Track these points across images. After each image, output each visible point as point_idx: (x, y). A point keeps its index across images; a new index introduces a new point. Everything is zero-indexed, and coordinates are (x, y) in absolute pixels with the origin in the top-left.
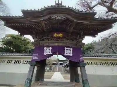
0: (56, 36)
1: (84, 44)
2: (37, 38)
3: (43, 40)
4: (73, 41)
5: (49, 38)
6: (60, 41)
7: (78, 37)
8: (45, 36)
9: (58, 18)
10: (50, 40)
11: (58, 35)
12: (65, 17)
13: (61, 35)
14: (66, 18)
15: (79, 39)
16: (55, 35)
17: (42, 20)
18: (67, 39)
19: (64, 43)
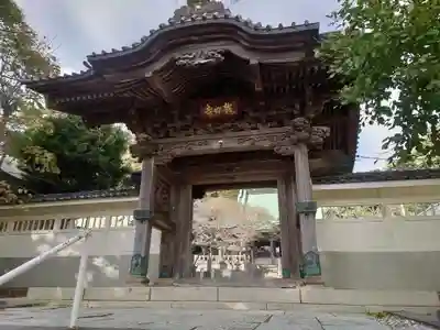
0: (213, 113)
2: (144, 131)
3: (167, 136)
4: (281, 124)
6: (229, 134)
7: (298, 106)
8: (172, 122)
9: (197, 62)
10: (191, 131)
11: (217, 110)
12: (219, 53)
13: (228, 108)
14: (223, 55)
16: (209, 110)
17: (150, 74)
18: (258, 120)
19: (242, 139)
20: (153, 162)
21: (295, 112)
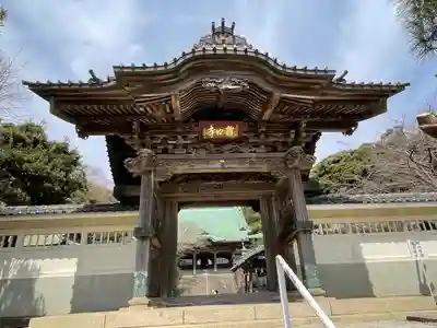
0: (215, 135)
3: (165, 151)
4: (275, 150)
5: (189, 142)
6: (227, 154)
7: (293, 136)
8: (175, 138)
9: (224, 87)
11: (219, 132)
12: (246, 82)
13: (230, 131)
14: (249, 84)
16: (212, 132)
20: (152, 177)
21: (289, 140)
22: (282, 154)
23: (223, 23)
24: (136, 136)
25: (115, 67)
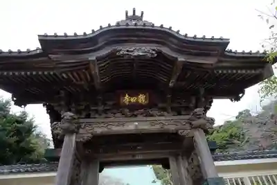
0: (130, 102)
1: (212, 121)
2: (70, 111)
3: (88, 116)
4: (179, 114)
5: (108, 108)
6: (140, 118)
7: (194, 101)
8: (96, 104)
9: (136, 54)
11: (133, 100)
12: (154, 50)
13: (142, 99)
14: (157, 52)
15: (196, 107)
16: (126, 99)
17: (94, 58)
18: (164, 109)
19: (153, 123)
20: (74, 138)
21: (191, 105)
22: (187, 117)
23: (134, 11)
24: (63, 103)
25: (39, 36)
